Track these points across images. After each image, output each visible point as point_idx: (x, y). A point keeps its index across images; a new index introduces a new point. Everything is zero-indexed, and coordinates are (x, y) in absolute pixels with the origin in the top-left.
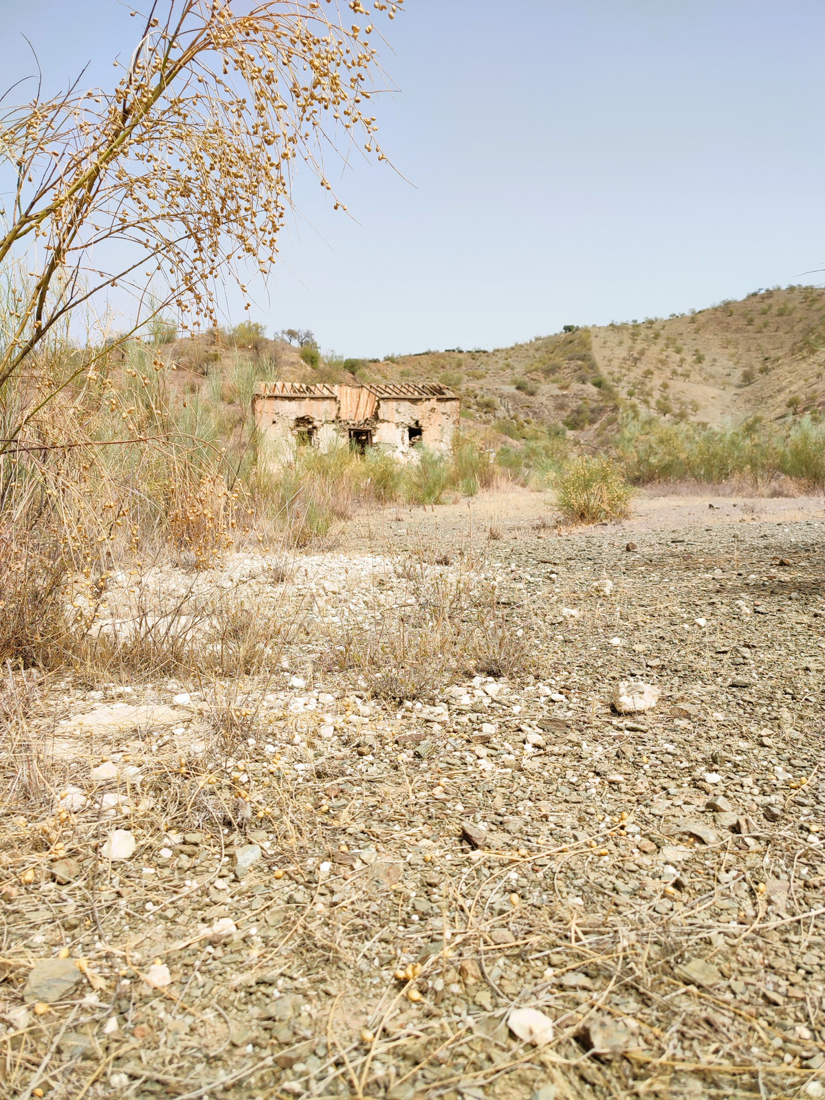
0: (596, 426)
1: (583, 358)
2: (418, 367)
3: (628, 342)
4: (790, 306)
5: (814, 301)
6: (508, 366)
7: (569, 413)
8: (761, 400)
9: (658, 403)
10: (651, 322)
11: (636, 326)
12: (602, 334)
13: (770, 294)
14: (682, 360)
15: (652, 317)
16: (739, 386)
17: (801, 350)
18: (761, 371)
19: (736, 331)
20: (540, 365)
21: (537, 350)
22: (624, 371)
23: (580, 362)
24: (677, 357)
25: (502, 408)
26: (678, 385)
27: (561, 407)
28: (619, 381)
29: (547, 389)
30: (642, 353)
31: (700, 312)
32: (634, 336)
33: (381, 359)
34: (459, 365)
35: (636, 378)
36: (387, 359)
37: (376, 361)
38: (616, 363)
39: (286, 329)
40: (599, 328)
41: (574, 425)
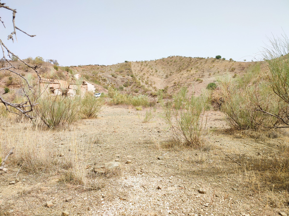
0: (131, 86)
1: (129, 69)
2: (87, 69)
3: (140, 66)
4: (177, 60)
5: (182, 60)
6: (111, 70)
7: (124, 83)
8: (169, 82)
9: (146, 81)
10: (146, 62)
11: (142, 62)
12: (134, 64)
13: (172, 57)
14: (152, 71)
15: (146, 60)
16: (165, 78)
17: (178, 71)
18: (170, 75)
19: (165, 65)
20: (119, 70)
21: (118, 66)
22: (139, 73)
23: (128, 70)
24: (151, 70)
25: (108, 81)
26: (151, 77)
27: (123, 81)
28: (137, 75)
29: (120, 77)
30: (143, 69)
31: (157, 60)
32: (142, 65)
33: (77, 66)
34: (98, 69)
35: (141, 75)
36: (79, 66)
37: (75, 67)
38: (137, 71)
39: (50, 59)
40: (133, 62)
41: (126, 86)
